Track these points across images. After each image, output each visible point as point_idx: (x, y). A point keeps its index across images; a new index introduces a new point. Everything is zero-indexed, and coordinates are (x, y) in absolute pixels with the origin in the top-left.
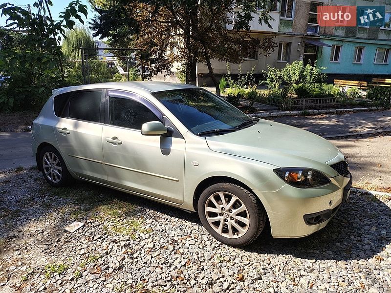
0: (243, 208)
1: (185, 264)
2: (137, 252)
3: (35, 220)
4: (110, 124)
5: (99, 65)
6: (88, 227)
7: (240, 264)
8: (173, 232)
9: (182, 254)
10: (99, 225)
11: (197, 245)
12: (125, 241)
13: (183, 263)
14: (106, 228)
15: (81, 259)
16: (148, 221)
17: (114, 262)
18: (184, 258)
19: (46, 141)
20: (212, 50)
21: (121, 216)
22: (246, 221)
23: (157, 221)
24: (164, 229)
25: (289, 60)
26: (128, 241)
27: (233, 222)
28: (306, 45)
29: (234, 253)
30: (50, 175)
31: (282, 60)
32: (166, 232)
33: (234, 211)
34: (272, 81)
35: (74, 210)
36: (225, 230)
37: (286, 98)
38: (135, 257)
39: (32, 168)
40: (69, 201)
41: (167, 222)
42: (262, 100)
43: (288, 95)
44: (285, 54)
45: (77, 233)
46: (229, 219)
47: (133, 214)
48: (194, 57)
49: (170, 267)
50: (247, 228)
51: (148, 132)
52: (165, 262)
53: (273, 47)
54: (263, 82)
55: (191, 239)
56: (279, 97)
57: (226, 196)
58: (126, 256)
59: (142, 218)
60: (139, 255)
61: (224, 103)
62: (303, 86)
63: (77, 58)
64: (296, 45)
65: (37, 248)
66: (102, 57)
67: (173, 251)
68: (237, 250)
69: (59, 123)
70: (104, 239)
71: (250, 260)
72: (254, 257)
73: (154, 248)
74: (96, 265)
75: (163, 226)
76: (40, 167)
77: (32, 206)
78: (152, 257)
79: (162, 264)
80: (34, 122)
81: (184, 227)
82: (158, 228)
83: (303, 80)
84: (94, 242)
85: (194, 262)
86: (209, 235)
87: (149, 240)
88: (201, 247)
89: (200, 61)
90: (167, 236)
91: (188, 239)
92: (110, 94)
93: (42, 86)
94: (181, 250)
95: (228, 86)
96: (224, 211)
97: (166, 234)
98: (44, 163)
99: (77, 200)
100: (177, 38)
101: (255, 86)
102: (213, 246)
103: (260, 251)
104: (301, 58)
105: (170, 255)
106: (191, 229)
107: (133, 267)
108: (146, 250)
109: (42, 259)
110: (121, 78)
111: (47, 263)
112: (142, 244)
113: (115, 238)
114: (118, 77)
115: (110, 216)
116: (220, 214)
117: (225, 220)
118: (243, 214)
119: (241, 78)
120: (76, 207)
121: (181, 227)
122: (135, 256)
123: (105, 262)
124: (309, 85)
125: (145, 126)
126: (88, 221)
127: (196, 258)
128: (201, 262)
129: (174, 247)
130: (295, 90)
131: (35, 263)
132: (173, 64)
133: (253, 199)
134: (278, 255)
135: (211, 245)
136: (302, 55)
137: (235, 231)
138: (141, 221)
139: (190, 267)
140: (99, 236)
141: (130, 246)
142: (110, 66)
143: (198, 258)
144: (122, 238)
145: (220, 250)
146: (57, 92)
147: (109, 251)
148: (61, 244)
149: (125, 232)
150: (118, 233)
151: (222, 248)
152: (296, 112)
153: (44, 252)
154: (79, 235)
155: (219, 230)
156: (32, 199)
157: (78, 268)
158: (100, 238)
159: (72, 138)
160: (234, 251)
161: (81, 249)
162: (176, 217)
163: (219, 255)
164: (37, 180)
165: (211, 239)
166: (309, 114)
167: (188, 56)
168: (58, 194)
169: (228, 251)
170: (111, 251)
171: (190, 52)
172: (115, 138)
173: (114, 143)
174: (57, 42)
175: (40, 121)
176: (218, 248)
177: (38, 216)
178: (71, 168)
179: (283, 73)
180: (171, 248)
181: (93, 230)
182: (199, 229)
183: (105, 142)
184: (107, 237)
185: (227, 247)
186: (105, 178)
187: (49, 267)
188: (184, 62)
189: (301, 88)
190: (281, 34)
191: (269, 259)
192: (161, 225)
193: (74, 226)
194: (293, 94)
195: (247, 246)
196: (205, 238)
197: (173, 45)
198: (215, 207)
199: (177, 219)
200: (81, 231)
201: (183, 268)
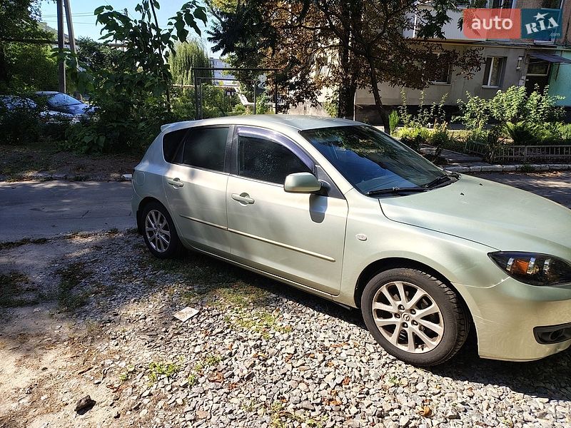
0: (434, 308)
1: (342, 383)
2: (271, 357)
3: (135, 301)
4: (238, 175)
5: (215, 92)
6: (204, 315)
7: (425, 391)
8: (322, 335)
9: (336, 368)
10: (218, 315)
11: (358, 357)
12: (254, 339)
13: (339, 380)
14: (228, 320)
15: (196, 359)
16: (286, 315)
17: (241, 368)
18: (339, 374)
19: (152, 196)
20: (381, 69)
21: (248, 305)
22: (438, 328)
23: (298, 317)
24: (308, 328)
25: (500, 84)
26: (259, 341)
27: (416, 328)
28: (531, 60)
29: (415, 375)
30: (154, 241)
31: (490, 85)
32: (311, 333)
33: (419, 312)
34: (473, 117)
35: (185, 291)
36: (403, 339)
37: (496, 144)
38: (269, 364)
39: (129, 231)
40: (179, 278)
41: (312, 319)
42: (456, 146)
43: (500, 139)
44: (494, 76)
45: (190, 322)
46: (409, 323)
47: (266, 303)
48: (353, 80)
49: (319, 384)
50: (438, 340)
51: (293, 188)
52: (312, 376)
53: (478, 64)
54: (457, 118)
55: (349, 347)
56: (484, 142)
57: (406, 288)
58: (257, 361)
59: (277, 311)
60: (275, 363)
61: (399, 146)
62: (524, 127)
63: (184, 82)
64: (515, 61)
65: (138, 339)
66: (219, 81)
67: (323, 361)
68: (419, 371)
69: (170, 171)
70: (226, 335)
71: (440, 388)
72: (446, 384)
73: (296, 355)
74: (216, 369)
75: (307, 325)
76: (141, 230)
77: (131, 282)
78: (293, 367)
79: (307, 379)
80: (136, 168)
81: (338, 329)
82: (300, 326)
83: (524, 116)
84: (213, 337)
85: (354, 382)
86: (376, 344)
87: (287, 343)
88: (365, 361)
89: (363, 86)
90: (313, 339)
91: (345, 347)
92: (240, 132)
93: (142, 120)
94: (335, 362)
95: (401, 124)
96: (403, 311)
97: (313, 336)
98: (146, 224)
99: (189, 278)
100: (328, 52)
101: (445, 125)
102: (383, 361)
103: (456, 377)
104: (521, 82)
105: (319, 366)
106: (349, 332)
107: (267, 377)
108: (284, 356)
109: (145, 354)
110: (244, 110)
111: (152, 361)
112: (279, 347)
113: (241, 334)
114: (239, 109)
115: (232, 304)
116: (396, 315)
117: (403, 325)
118: (434, 318)
119: (422, 112)
120: (188, 288)
121: (333, 329)
122: (269, 362)
123: (229, 368)
124: (534, 124)
125: (290, 180)
126: (204, 308)
127: (358, 376)
128: (365, 382)
129: (325, 356)
130: (510, 131)
131: (137, 359)
132: (321, 91)
133: (451, 297)
134: (485, 385)
135: (379, 359)
136: (524, 78)
137: (418, 342)
138: (277, 315)
139: (349, 388)
140: (219, 330)
141: (262, 348)
142: (229, 94)
143: (361, 376)
144: (250, 336)
145: (393, 368)
146: (168, 128)
147: (233, 352)
148: (170, 336)
149: (254, 328)
150: (245, 329)
151: (397, 366)
152: (512, 166)
153: (147, 345)
154: (192, 326)
155: (392, 339)
156: (130, 272)
157: (193, 372)
158: (222, 332)
159: (186, 193)
160: (415, 371)
161: (196, 345)
162: (325, 313)
163: (393, 376)
164: (136, 247)
165: (379, 350)
166: (533, 170)
167: (343, 79)
168: (164, 268)
169: (406, 371)
170: (236, 352)
171: (347, 72)
172: (244, 195)
173: (243, 202)
174: (164, 60)
175: (143, 167)
176: (390, 365)
177: (139, 295)
178: (182, 234)
179: (491, 104)
180: (320, 357)
181: (211, 320)
182: (360, 333)
183: (230, 200)
184: (230, 333)
185: (404, 365)
186: (228, 250)
187: (155, 366)
188: (336, 88)
189: (521, 129)
190: (490, 44)
191: (471, 389)
192: (305, 323)
193: (186, 313)
194: (507, 138)
195: (437, 366)
196: (370, 348)
197: (322, 62)
198: (387, 303)
199: (327, 316)
200: (195, 320)
201: (338, 388)
